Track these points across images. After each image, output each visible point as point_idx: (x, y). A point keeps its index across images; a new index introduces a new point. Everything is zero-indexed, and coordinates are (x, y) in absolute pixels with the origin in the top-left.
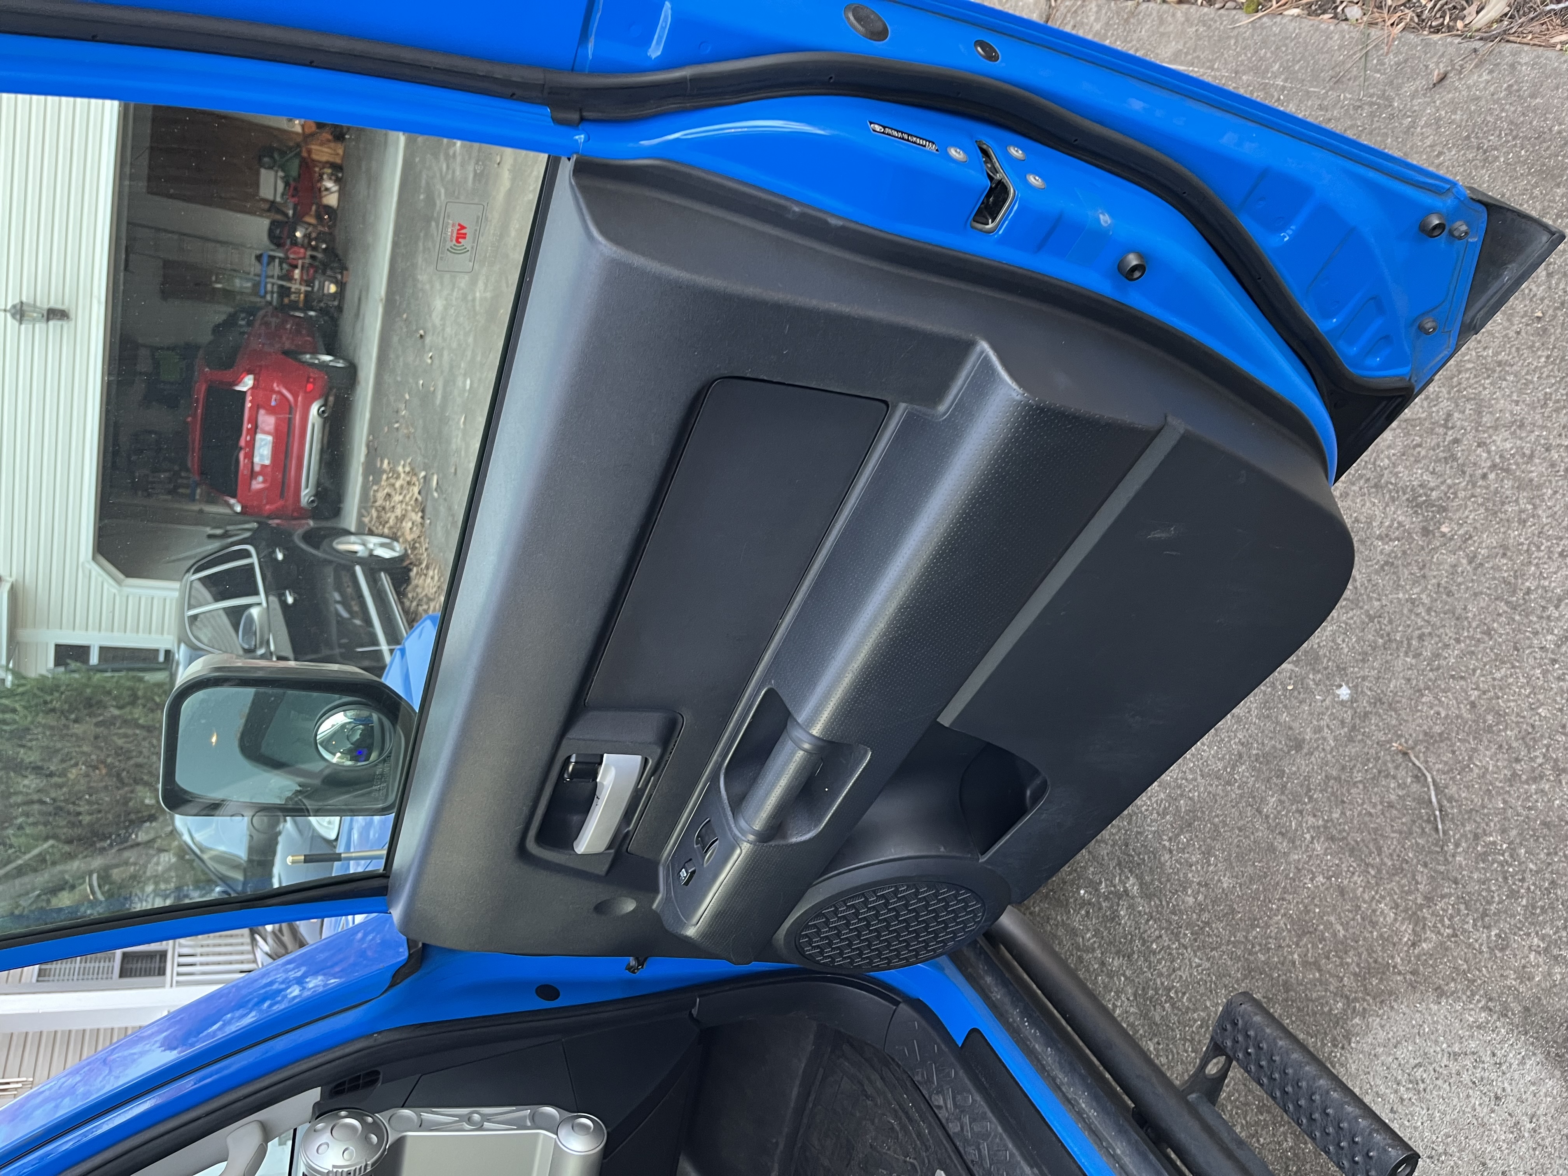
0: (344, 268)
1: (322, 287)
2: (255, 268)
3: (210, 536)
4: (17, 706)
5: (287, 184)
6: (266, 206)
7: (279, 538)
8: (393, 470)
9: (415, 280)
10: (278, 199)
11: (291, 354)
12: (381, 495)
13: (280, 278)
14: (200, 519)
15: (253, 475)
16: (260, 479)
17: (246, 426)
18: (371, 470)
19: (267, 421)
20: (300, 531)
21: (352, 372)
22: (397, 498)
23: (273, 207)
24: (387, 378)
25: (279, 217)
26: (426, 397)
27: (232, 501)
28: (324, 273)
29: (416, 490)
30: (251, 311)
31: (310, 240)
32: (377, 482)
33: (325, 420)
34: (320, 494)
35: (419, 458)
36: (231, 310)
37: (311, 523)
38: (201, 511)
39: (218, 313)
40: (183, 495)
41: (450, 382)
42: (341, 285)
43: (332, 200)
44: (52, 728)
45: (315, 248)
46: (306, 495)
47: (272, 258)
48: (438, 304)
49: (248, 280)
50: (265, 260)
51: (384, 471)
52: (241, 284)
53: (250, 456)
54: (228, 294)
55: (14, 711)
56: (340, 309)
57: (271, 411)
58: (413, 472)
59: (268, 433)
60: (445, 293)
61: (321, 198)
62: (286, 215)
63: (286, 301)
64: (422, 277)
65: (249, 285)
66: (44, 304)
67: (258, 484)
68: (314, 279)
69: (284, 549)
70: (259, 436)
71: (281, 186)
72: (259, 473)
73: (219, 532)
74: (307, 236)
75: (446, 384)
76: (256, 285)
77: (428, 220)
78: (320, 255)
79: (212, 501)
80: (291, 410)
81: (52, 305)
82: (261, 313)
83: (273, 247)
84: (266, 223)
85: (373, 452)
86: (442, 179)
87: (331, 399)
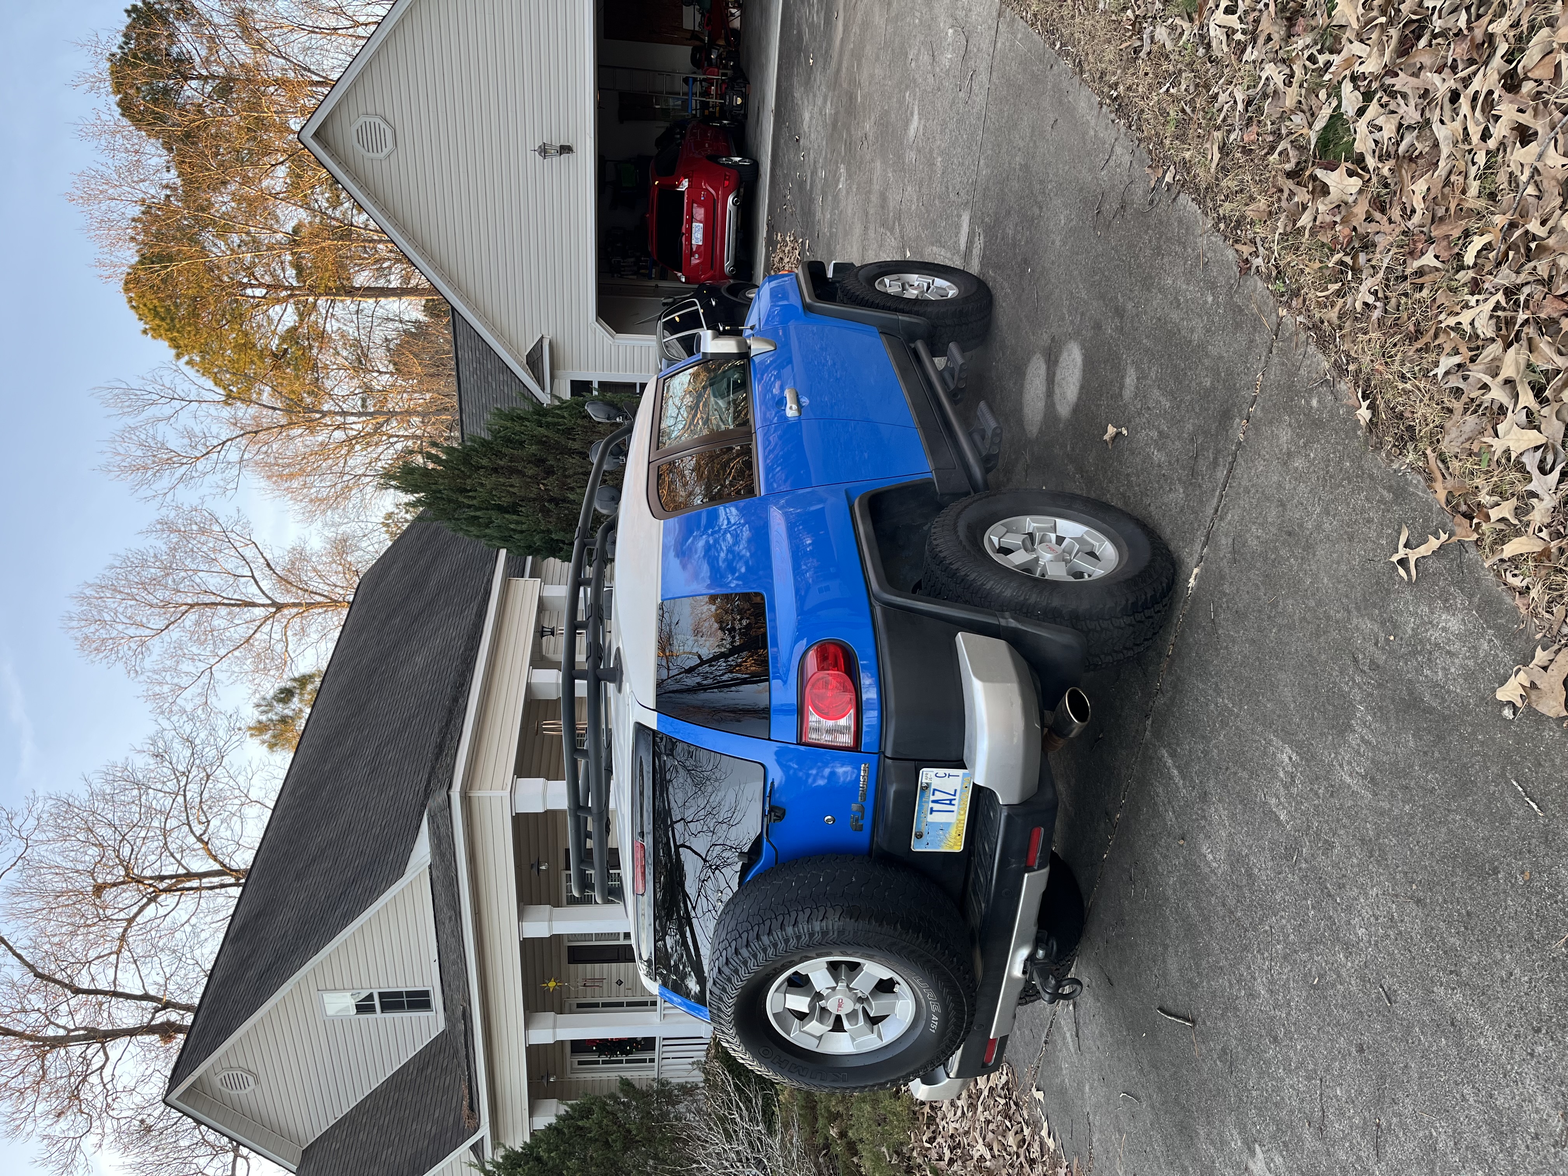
0: (746, 81)
1: (731, 100)
2: (683, 88)
3: (664, 304)
4: (566, 414)
5: (703, 15)
6: (688, 36)
7: (714, 291)
8: (784, 240)
9: (793, 96)
10: (697, 29)
11: (714, 158)
12: (777, 259)
13: (701, 95)
14: (657, 292)
15: (692, 254)
16: (697, 256)
17: (686, 217)
18: (771, 242)
19: (699, 212)
20: (726, 286)
21: (755, 167)
22: (786, 260)
23: (694, 35)
24: (779, 172)
25: (697, 43)
26: (801, 184)
27: (679, 274)
28: (732, 89)
29: (797, 252)
30: (681, 124)
31: (721, 60)
32: (774, 251)
33: (738, 208)
34: (737, 263)
35: (799, 229)
36: (667, 124)
37: (732, 281)
38: (657, 286)
39: (658, 128)
40: (644, 275)
41: (814, 173)
42: (745, 98)
43: (736, 24)
44: (585, 427)
45: (725, 67)
46: (728, 265)
47: (695, 80)
48: (807, 116)
49: (678, 99)
50: (691, 80)
51: (778, 242)
52: (674, 103)
53: (689, 239)
54: (666, 112)
55: (564, 417)
56: (745, 116)
57: (701, 204)
58: (795, 240)
59: (700, 222)
60: (810, 108)
61: (728, 22)
62: (703, 41)
63: (706, 112)
64: (797, 95)
65: (679, 102)
66: (557, 144)
67: (695, 260)
68: (726, 94)
69: (715, 298)
70: (694, 224)
71: (698, 17)
72: (696, 252)
73: (670, 300)
74: (719, 56)
75: (812, 173)
76: (685, 102)
77: (799, 50)
78: (729, 72)
79: (663, 277)
80: (714, 202)
81: (562, 143)
82: (690, 126)
83: (695, 69)
84: (689, 49)
85: (771, 228)
86: (807, 20)
87: (742, 190)
